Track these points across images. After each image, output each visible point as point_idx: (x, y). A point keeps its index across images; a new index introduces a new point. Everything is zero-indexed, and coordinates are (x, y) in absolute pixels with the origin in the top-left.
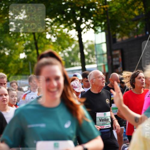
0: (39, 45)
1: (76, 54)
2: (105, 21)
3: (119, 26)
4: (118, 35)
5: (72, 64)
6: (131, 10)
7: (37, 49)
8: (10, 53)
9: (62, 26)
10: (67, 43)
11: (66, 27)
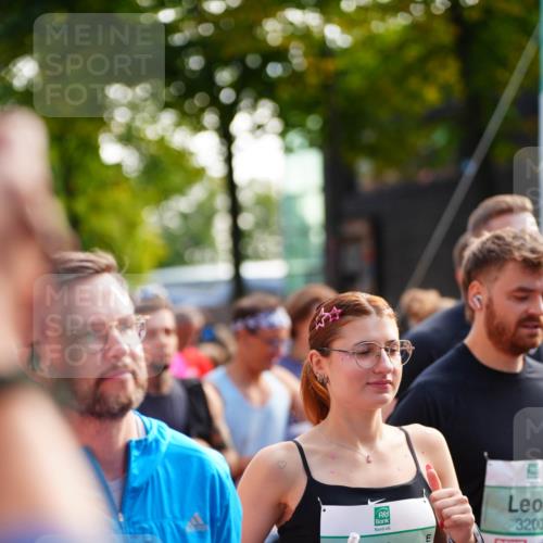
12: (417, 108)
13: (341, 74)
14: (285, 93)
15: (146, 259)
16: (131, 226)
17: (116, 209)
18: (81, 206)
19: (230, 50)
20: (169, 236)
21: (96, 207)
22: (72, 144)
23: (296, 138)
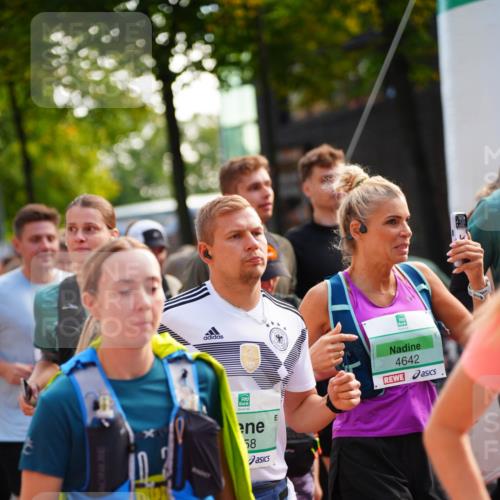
0: (30, 126)
1: (158, 159)
2: (253, 47)
3: (297, 69)
4: (295, 98)
5: (144, 191)
6: (335, 15)
7: (23, 137)
10: (124, 120)
12: (341, 38)
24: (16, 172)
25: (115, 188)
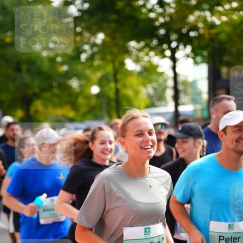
0: (119, 76)
3: (226, 58)
4: (224, 70)
5: (156, 103)
7: (116, 81)
8: (81, 86)
9: (152, 54)
11: (156, 55)
13: (218, 34)
14: (196, 43)
15: (142, 105)
16: (137, 93)
17: (131, 87)
18: (119, 86)
19: (176, 26)
20: (150, 97)
21: (124, 86)
22: (117, 64)
23: (199, 59)
24: (112, 94)
25: (148, 102)
